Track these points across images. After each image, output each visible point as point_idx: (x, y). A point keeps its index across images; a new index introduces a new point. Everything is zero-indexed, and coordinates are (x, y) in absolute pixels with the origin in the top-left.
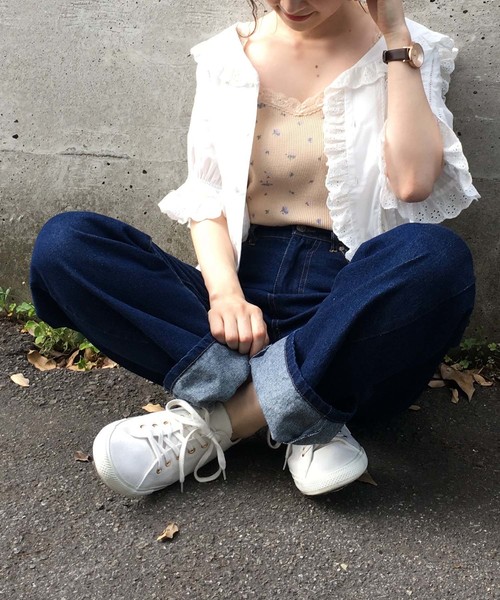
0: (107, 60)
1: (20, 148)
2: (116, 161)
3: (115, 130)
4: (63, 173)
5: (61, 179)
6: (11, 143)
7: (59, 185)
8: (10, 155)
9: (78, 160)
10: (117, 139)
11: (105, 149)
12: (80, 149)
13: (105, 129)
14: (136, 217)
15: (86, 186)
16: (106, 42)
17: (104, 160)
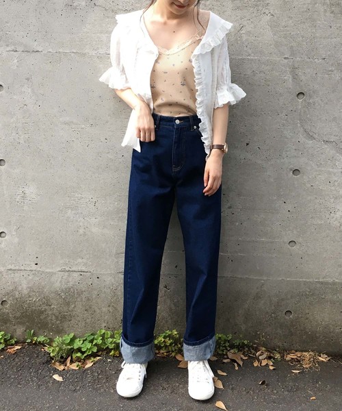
0: (81, 231)
1: (39, 269)
2: (85, 273)
3: (84, 261)
4: (60, 280)
5: (58, 282)
6: (34, 267)
7: (57, 285)
8: (33, 272)
9: (67, 274)
10: (85, 264)
11: (80, 269)
12: (67, 269)
13: (80, 260)
14: (94, 297)
15: (70, 284)
16: (81, 224)
17: (79, 273)
